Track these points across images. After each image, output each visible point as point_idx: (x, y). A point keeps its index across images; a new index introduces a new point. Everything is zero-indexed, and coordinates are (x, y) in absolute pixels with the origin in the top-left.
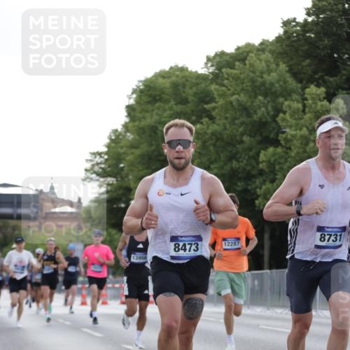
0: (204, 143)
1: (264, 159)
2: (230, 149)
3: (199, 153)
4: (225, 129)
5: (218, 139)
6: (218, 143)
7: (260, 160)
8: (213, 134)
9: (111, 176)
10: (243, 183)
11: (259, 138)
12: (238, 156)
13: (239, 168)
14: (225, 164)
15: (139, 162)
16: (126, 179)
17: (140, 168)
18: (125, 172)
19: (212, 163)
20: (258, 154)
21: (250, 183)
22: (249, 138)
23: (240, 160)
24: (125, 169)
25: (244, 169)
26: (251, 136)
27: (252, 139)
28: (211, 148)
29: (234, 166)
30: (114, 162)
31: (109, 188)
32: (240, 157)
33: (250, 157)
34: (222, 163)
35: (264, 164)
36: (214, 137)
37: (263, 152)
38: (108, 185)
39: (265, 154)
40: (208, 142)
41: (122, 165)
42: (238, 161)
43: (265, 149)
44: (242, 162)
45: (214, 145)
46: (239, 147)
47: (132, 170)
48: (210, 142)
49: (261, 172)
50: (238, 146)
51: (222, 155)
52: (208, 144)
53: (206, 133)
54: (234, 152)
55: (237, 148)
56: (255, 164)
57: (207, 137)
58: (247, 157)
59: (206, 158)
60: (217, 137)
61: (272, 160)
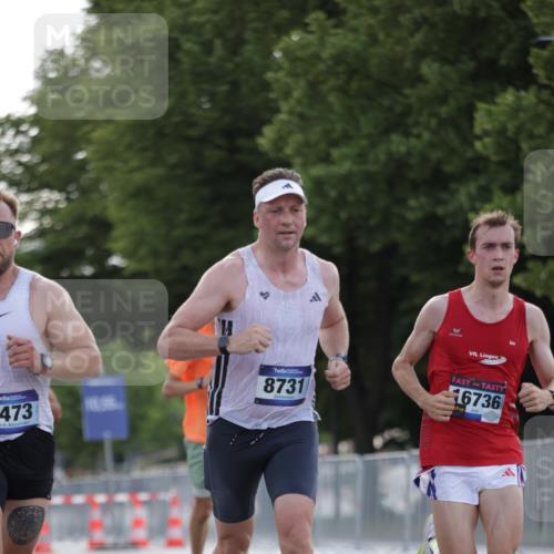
0: (313, 86)
1: (488, 127)
2: (386, 102)
3: (302, 116)
4: (374, 40)
5: (352, 73)
6: (354, 85)
7: (477, 130)
8: (338, 59)
9: (50, 187)
10: (423, 200)
11: (468, 66)
12: (411, 120)
13: (409, 154)
14: (373, 145)
15: (130, 147)
16: (95, 196)
17: (135, 163)
18: (92, 175)
19: (334, 144)
20: (468, 112)
21: (444, 196)
22: (436, 66)
23: (415, 131)
24: (91, 166)
25: (424, 158)
26: (444, 60)
27: (447, 68)
28: (332, 98)
29: (393, 148)
30: (58, 146)
31: (47, 222)
32: (417, 124)
33: (443, 123)
34: (364, 143)
35: (487, 140)
36: (341, 69)
37: (481, 106)
38: (44, 212)
39: (489, 113)
40: (323, 82)
41: (81, 156)
42: (407, 134)
43: (489, 97)
44: (418, 136)
45: (343, 90)
46: (412, 94)
47: (109, 170)
48: (332, 82)
49: (476, 166)
50: (407, 91)
51: (362, 120)
52: (324, 88)
53: (317, 57)
54: (398, 109)
55: (406, 97)
56: (455, 142)
57: (321, 67)
58: (434, 122)
59: (318, 129)
60: (350, 67)
61: (511, 127)
